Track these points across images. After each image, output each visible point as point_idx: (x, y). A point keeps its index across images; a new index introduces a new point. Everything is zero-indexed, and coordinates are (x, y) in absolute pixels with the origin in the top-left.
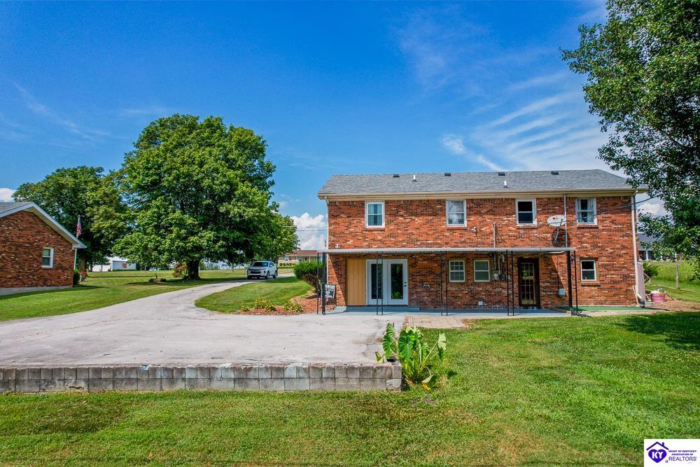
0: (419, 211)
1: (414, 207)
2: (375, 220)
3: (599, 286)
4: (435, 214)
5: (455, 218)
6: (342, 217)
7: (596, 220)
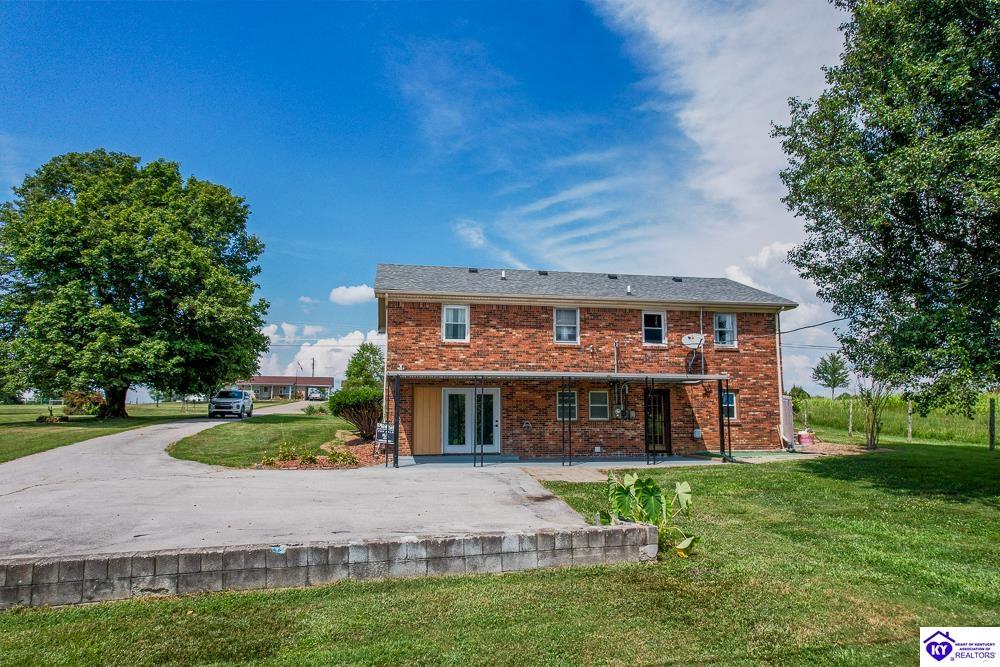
0: (517, 321)
1: (511, 315)
2: (455, 331)
3: (740, 426)
4: (539, 327)
5: (565, 333)
6: (407, 325)
7: (736, 343)
